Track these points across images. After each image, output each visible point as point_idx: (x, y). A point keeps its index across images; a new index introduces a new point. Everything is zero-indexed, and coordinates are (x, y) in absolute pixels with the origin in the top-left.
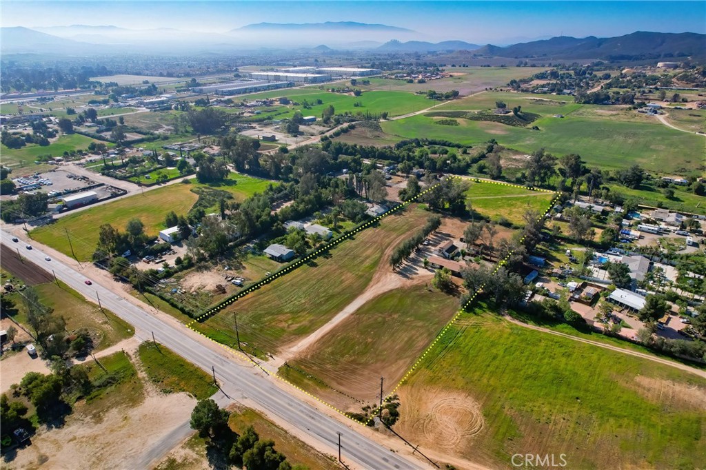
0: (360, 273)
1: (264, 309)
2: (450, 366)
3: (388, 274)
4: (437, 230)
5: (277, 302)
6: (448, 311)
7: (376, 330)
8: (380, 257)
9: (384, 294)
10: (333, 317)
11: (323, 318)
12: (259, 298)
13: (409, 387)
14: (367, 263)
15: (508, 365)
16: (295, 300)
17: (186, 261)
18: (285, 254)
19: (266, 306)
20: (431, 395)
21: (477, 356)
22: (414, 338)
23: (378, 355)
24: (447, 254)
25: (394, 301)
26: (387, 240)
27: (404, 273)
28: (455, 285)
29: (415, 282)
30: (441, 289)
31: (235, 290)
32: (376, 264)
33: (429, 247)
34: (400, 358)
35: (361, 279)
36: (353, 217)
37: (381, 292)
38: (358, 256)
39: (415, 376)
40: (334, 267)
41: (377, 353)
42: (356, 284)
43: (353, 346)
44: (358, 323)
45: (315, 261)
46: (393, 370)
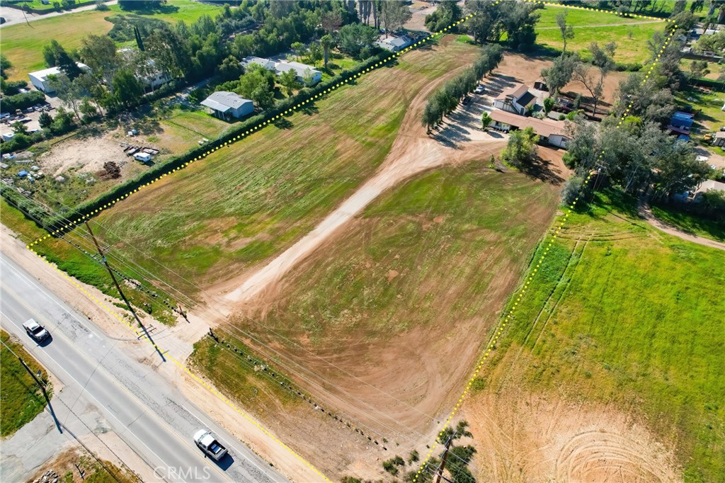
0: (369, 140)
1: (187, 208)
3: (420, 140)
5: (214, 194)
6: (541, 209)
7: (404, 251)
8: (404, 112)
9: (415, 176)
10: (317, 223)
11: (298, 224)
12: (180, 187)
13: (492, 397)
14: (381, 123)
16: (247, 189)
17: (59, 121)
18: (236, 107)
19: (191, 202)
23: (412, 311)
24: (519, 107)
25: (435, 191)
26: (414, 86)
27: (446, 139)
29: (470, 155)
30: (518, 167)
31: (138, 171)
32: (396, 123)
33: (486, 96)
35: (373, 149)
37: (409, 173)
38: (365, 111)
39: (500, 366)
40: (324, 128)
41: (410, 303)
42: (363, 159)
44: (367, 235)
45: (290, 119)
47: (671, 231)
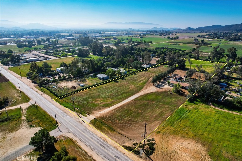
0: (138, 86)
1: (91, 96)
2: (184, 126)
3: (151, 86)
4: (173, 73)
5: (97, 94)
6: (181, 102)
7: (143, 107)
8: (147, 81)
9: (149, 93)
10: (123, 101)
11: (118, 101)
12: (90, 92)
13: (161, 135)
14: (141, 82)
15: (218, 128)
16: (106, 93)
17: (63, 77)
18: (105, 77)
19: (92, 95)
20: (174, 140)
21: (199, 122)
22: (164, 112)
23: (144, 118)
24: (178, 80)
25: (154, 96)
26: (151, 75)
27: (158, 86)
28: (183, 92)
29: (163, 90)
30: (176, 93)
31: (80, 88)
32: (145, 83)
33: (170, 78)
34: (156, 120)
35: (138, 88)
36: (136, 68)
37: (147, 92)
38: (138, 80)
39: (164, 130)
40: (126, 83)
41: (144, 117)
42: (136, 89)
43: (131, 113)
44: (135, 104)
45: (118, 81)
46: (152, 125)
47: (217, 108)
